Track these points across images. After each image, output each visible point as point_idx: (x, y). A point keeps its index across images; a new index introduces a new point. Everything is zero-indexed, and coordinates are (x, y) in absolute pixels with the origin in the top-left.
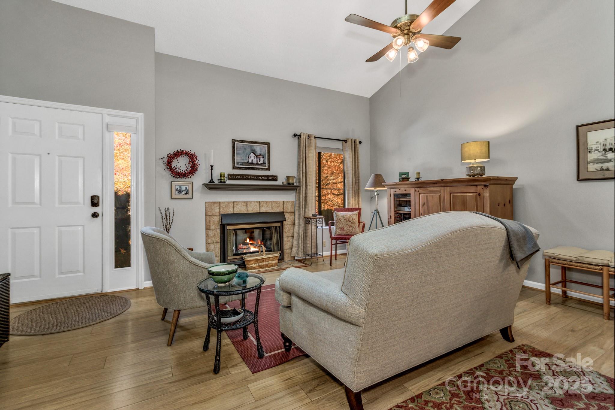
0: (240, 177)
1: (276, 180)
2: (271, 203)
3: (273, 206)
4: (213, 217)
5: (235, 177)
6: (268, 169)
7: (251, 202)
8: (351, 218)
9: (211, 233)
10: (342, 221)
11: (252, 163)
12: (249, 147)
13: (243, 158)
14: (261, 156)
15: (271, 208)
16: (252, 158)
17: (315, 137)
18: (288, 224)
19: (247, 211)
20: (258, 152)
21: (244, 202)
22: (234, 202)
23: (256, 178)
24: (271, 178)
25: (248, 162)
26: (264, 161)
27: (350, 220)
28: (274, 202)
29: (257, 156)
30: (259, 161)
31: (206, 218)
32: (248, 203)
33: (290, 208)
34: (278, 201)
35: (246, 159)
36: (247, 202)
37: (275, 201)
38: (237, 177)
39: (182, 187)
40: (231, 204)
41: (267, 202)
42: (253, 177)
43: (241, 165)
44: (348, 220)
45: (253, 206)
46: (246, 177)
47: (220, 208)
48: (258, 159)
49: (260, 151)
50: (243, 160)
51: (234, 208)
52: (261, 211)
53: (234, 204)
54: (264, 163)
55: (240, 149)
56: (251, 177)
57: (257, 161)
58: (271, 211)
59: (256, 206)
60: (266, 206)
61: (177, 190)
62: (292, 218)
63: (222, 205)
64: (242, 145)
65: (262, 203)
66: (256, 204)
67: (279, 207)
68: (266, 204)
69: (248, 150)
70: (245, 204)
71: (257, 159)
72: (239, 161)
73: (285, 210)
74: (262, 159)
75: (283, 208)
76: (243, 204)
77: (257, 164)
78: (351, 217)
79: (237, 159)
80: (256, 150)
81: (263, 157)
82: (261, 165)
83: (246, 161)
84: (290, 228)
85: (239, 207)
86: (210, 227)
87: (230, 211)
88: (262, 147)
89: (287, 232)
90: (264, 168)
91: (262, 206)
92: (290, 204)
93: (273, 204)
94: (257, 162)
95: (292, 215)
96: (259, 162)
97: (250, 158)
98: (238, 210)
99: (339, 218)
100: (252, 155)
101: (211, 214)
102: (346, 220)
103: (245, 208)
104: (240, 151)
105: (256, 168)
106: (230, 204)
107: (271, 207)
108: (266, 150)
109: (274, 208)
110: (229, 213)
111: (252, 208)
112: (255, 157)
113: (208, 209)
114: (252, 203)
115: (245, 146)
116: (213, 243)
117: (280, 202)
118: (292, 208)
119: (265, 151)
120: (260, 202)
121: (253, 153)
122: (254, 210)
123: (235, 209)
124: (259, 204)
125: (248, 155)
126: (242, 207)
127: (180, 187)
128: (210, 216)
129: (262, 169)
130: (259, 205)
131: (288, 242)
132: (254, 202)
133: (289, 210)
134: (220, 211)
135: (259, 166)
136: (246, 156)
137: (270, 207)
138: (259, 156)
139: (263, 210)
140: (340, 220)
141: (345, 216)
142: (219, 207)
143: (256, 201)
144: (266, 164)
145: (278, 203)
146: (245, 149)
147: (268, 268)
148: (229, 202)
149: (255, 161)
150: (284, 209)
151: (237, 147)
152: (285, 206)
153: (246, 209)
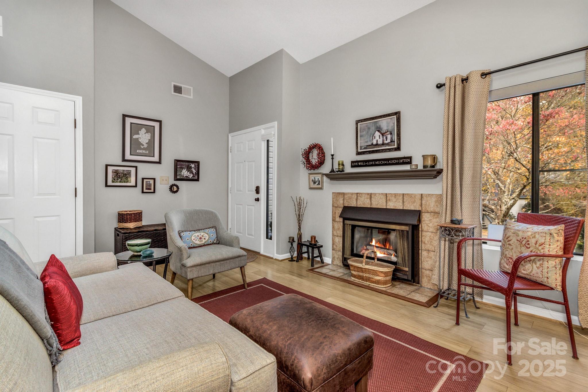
0: (363, 164)
1: (410, 163)
2: (402, 196)
3: (404, 200)
4: (338, 208)
5: (358, 164)
6: (398, 149)
7: (376, 193)
8: (533, 241)
9: (336, 225)
10: (510, 242)
11: (377, 145)
12: (373, 125)
13: (366, 140)
14: (388, 133)
15: (401, 204)
16: (378, 138)
17: (484, 75)
18: (429, 231)
19: (371, 205)
20: (384, 128)
21: (368, 194)
22: (357, 193)
23: (382, 162)
24: (402, 161)
25: (372, 144)
26: (392, 138)
27: (528, 244)
28: (406, 196)
29: (383, 135)
30: (385, 139)
31: (333, 209)
32: (373, 196)
33: (432, 206)
34: (412, 194)
35: (370, 141)
36: (371, 194)
37: (408, 194)
38: (359, 164)
39: (316, 177)
40: (355, 196)
41: (396, 195)
42: (377, 163)
43: (365, 148)
44: (524, 243)
45: (378, 199)
46: (370, 163)
47: (344, 200)
48: (385, 138)
49: (387, 126)
50: (367, 142)
51: (357, 200)
52: (388, 207)
53: (357, 195)
54: (391, 142)
55: (364, 129)
56: (375, 163)
57: (383, 140)
58: (401, 208)
59: (381, 200)
60: (394, 200)
61: (313, 181)
62: (437, 222)
63: (346, 196)
64: (366, 125)
65: (390, 195)
66: (382, 196)
67: (414, 202)
68: (395, 197)
69: (373, 128)
70: (369, 197)
71: (383, 137)
72: (363, 144)
73: (423, 209)
74: (389, 137)
75: (421, 205)
76: (366, 196)
77: (383, 144)
78: (534, 237)
79: (360, 143)
80: (382, 127)
81: (391, 134)
82: (388, 144)
83: (370, 143)
84: (432, 238)
85: (363, 200)
86: (335, 219)
87: (353, 204)
88: (389, 120)
89: (426, 242)
90: (392, 149)
91: (390, 200)
92: (433, 199)
93: (404, 197)
94: (383, 142)
95: (436, 218)
96: (385, 142)
97: (375, 138)
98: (361, 204)
99: (507, 236)
100: (377, 134)
101: (336, 206)
102: (520, 241)
103: (368, 201)
104: (363, 132)
105: (381, 150)
106: (353, 196)
107: (401, 201)
108: (394, 123)
109: (406, 203)
110: (352, 206)
111: (376, 202)
112: (381, 135)
113: (334, 200)
114: (377, 195)
115: (369, 124)
116: (338, 236)
117: (415, 195)
118: (437, 206)
119: (393, 125)
120: (386, 194)
121: (378, 131)
122: (379, 205)
123: (358, 202)
124: (385, 196)
125: (372, 136)
126: (366, 200)
127: (315, 178)
128: (335, 207)
129: (390, 150)
130: (385, 199)
131: (428, 259)
132: (379, 194)
133: (432, 209)
134: (343, 203)
135: (386, 146)
136: (370, 136)
137: (399, 202)
138: (386, 133)
139: (391, 205)
140: (509, 239)
141: (520, 234)
142: (342, 199)
143: (382, 194)
144: (394, 142)
145: (413, 196)
146: (369, 128)
147: (369, 283)
148: (352, 194)
149: (380, 142)
150: (423, 206)
151: (360, 128)
152: (423, 202)
153: (370, 202)
